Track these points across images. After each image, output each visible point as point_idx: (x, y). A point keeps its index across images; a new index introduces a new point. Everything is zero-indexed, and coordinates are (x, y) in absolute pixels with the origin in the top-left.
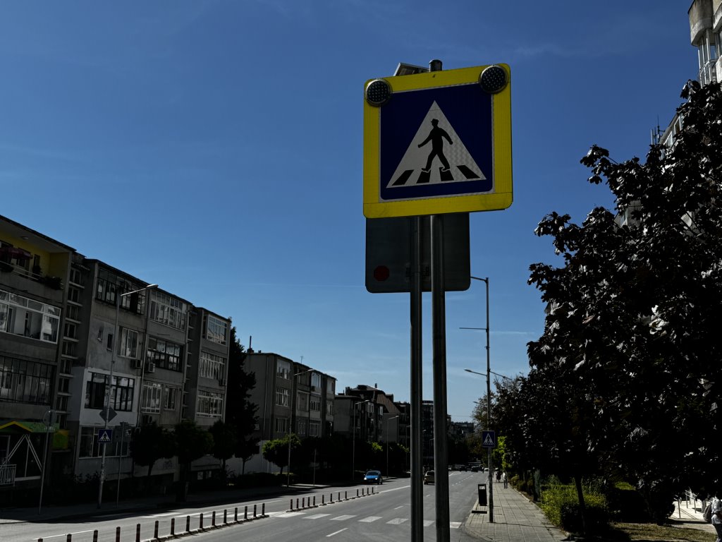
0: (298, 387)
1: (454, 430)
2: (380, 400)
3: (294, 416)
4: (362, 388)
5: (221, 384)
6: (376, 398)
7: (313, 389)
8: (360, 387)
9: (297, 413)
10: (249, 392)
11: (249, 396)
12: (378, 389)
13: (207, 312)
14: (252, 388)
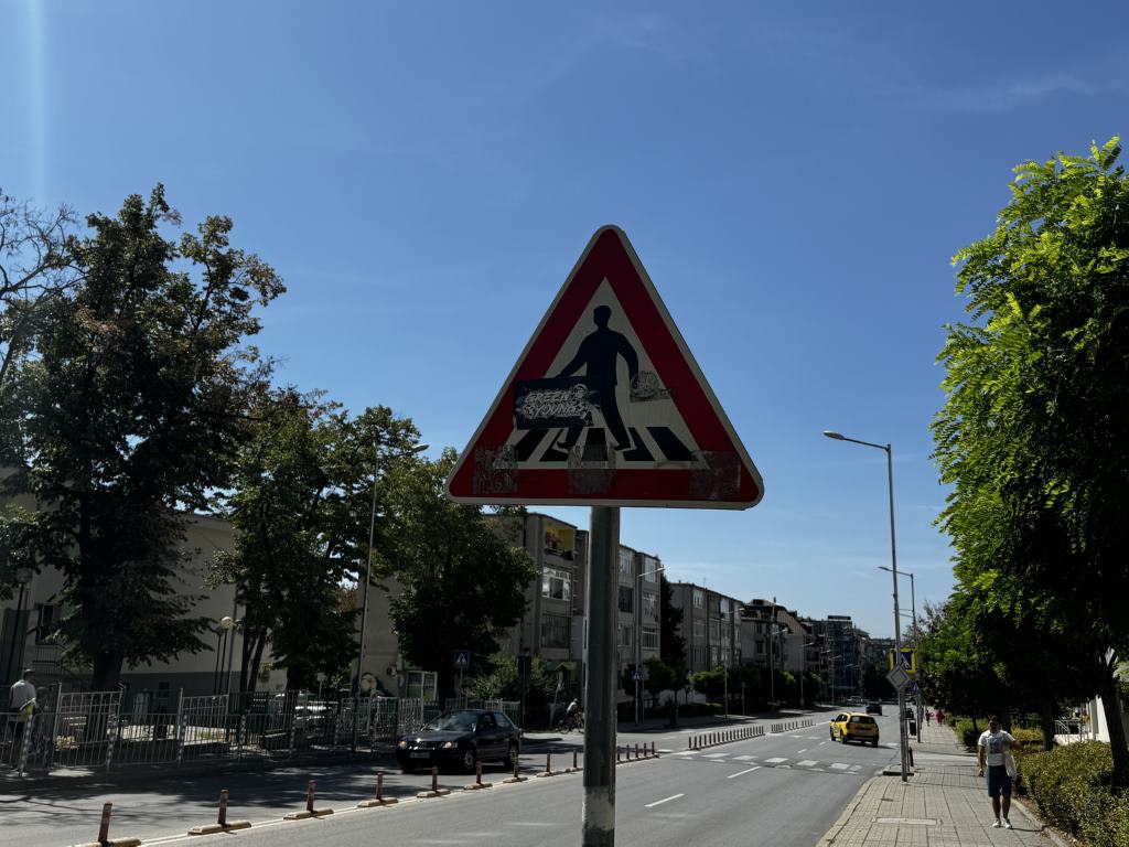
0: (711, 615)
1: (873, 651)
2: (782, 618)
3: (708, 645)
4: (758, 603)
5: (656, 620)
6: (776, 615)
7: (722, 615)
8: (755, 601)
9: (711, 642)
10: (678, 626)
11: (678, 630)
12: (777, 604)
13: (645, 555)
14: (680, 622)
